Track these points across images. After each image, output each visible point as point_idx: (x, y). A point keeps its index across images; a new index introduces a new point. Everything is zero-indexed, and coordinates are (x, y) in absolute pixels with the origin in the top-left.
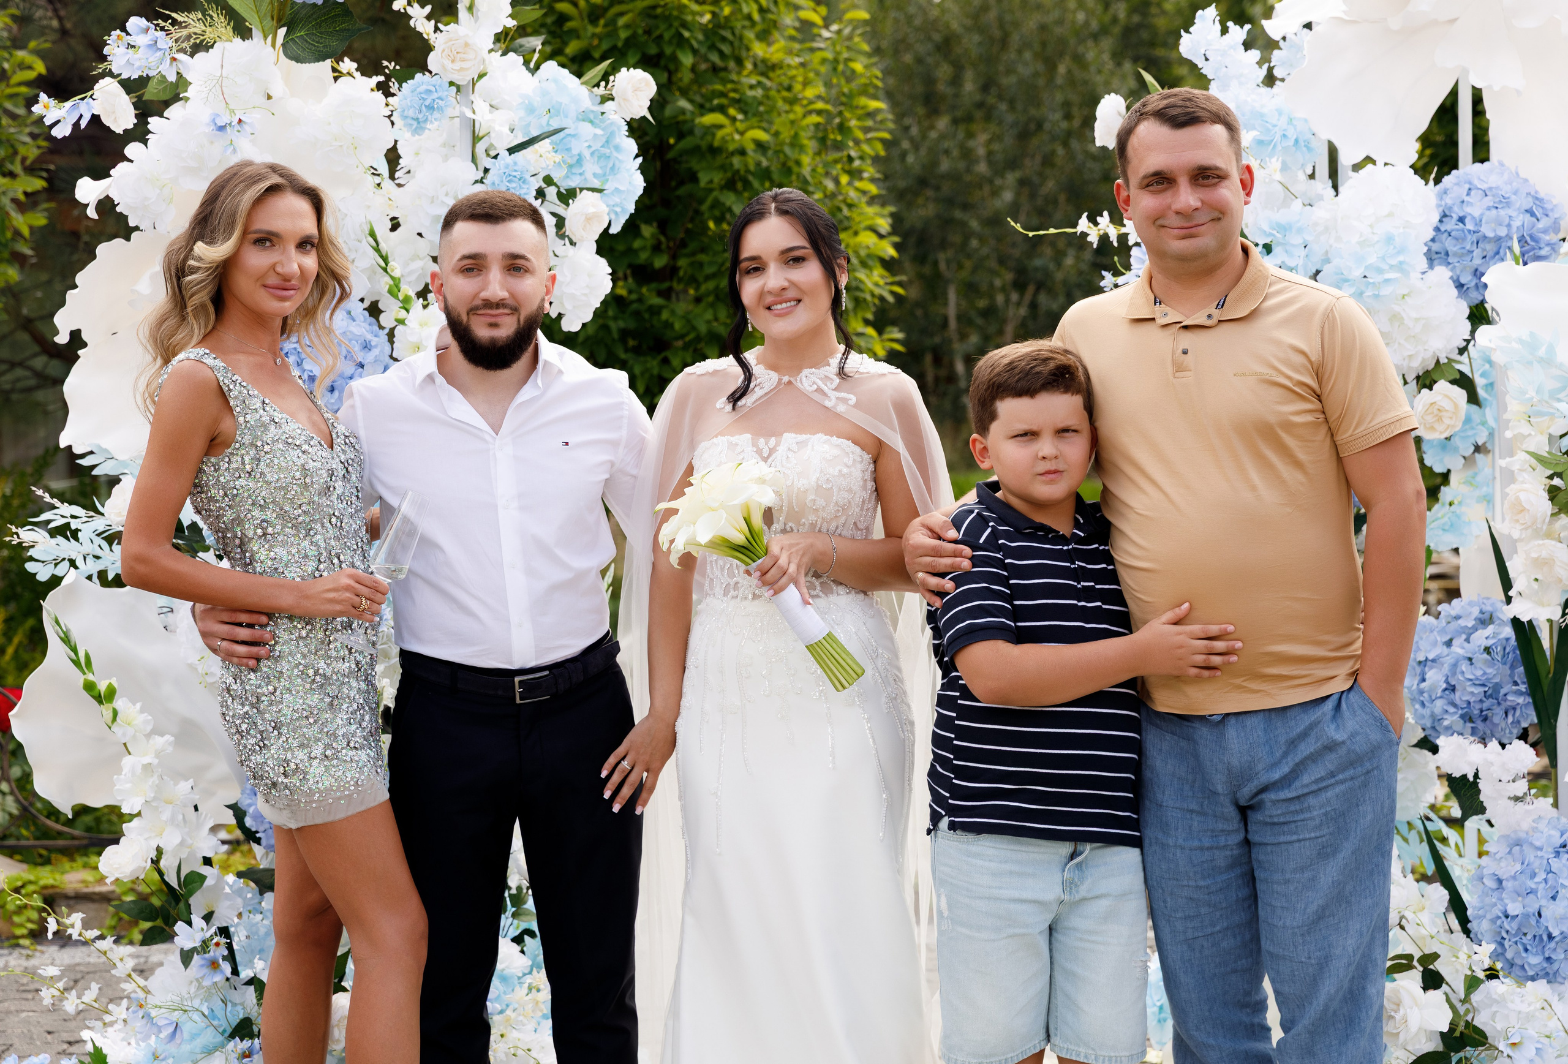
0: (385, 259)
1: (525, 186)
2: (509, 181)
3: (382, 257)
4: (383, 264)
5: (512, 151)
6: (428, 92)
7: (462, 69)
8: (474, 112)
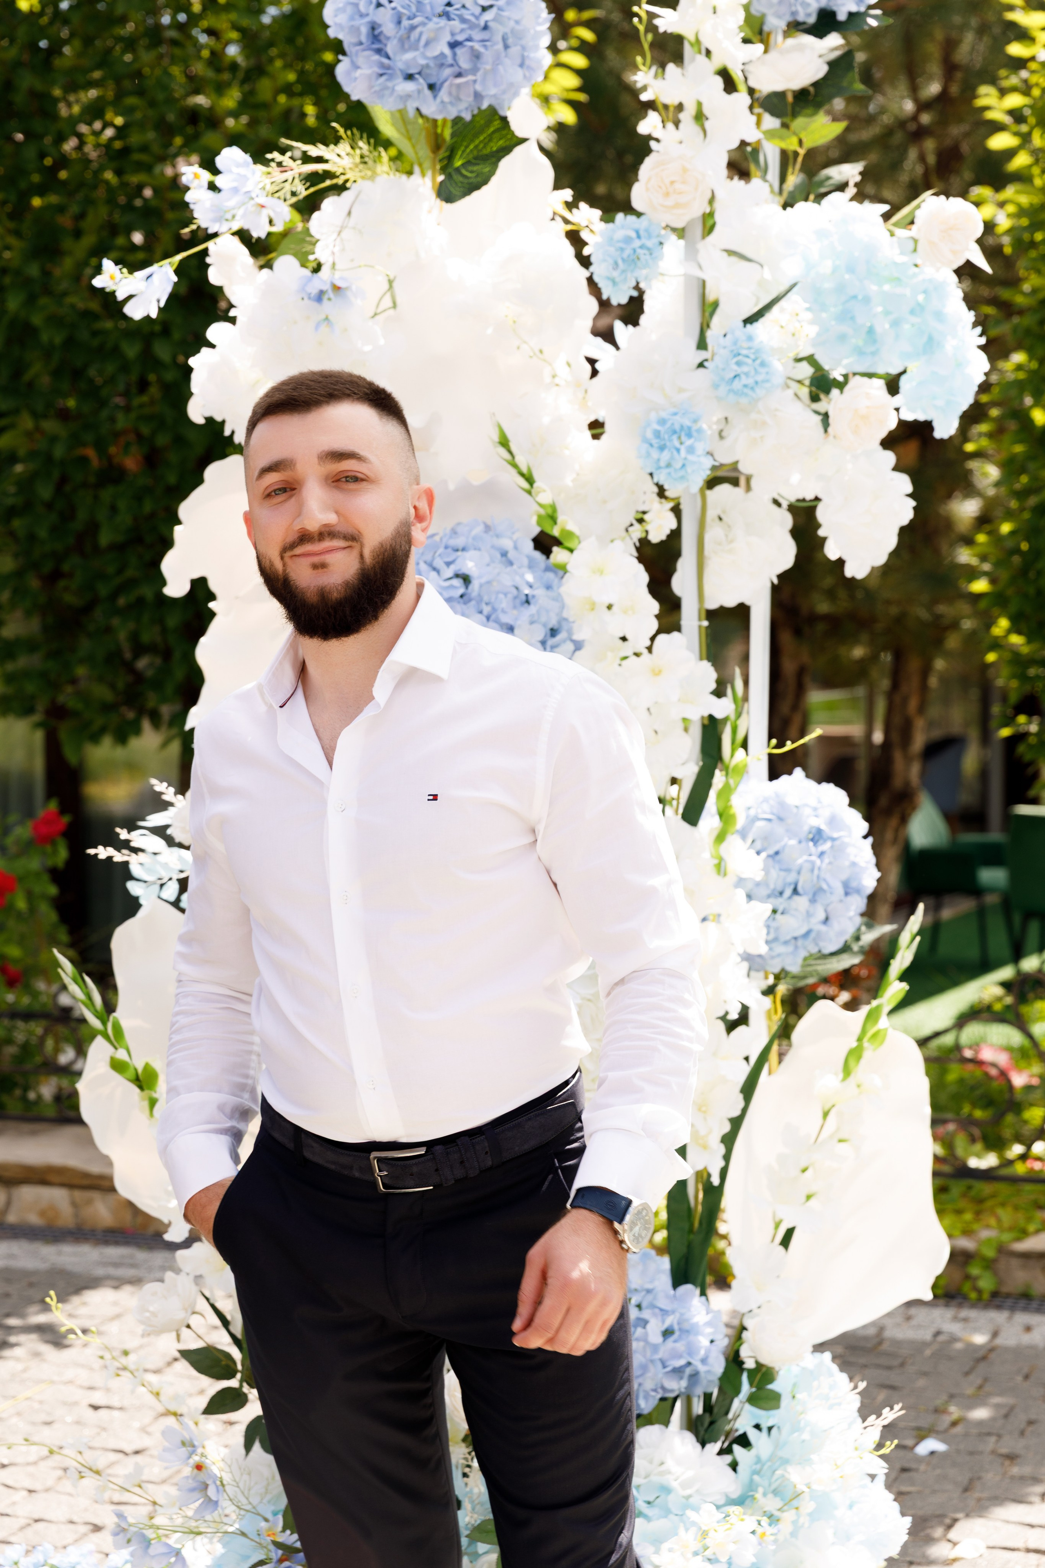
0: (530, 480)
1: (763, 370)
2: (738, 364)
3: (522, 475)
4: (526, 485)
5: (750, 320)
6: (628, 240)
7: (677, 206)
8: (700, 267)
